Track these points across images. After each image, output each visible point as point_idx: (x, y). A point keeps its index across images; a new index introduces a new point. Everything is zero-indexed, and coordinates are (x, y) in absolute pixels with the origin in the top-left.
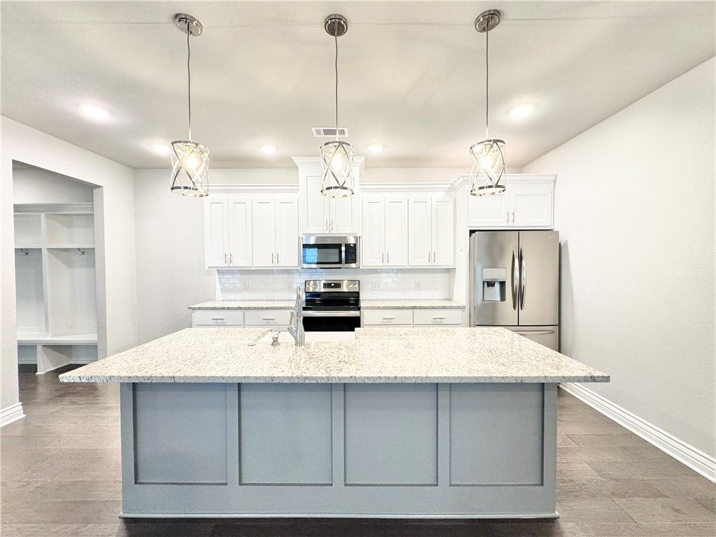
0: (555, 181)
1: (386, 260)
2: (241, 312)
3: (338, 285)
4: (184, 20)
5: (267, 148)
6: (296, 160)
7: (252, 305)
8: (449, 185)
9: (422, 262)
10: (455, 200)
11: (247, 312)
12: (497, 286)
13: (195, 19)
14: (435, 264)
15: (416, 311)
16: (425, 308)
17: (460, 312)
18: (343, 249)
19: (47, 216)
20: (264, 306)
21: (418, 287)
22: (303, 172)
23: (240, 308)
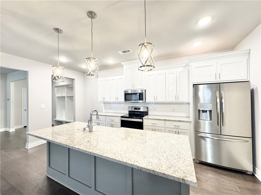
0: (249, 53)
1: (156, 99)
2: (105, 117)
3: (139, 109)
4: (57, 30)
5: (110, 61)
6: (122, 63)
7: (109, 114)
8: (185, 64)
9: (173, 100)
10: (188, 71)
11: (107, 117)
12: (208, 112)
13: (59, 29)
14: (178, 101)
15: (166, 122)
16: (170, 120)
17: (188, 124)
18: (138, 94)
19: (66, 88)
20: (111, 115)
21: (174, 111)
22: (125, 67)
23: (104, 115)
